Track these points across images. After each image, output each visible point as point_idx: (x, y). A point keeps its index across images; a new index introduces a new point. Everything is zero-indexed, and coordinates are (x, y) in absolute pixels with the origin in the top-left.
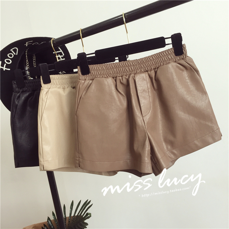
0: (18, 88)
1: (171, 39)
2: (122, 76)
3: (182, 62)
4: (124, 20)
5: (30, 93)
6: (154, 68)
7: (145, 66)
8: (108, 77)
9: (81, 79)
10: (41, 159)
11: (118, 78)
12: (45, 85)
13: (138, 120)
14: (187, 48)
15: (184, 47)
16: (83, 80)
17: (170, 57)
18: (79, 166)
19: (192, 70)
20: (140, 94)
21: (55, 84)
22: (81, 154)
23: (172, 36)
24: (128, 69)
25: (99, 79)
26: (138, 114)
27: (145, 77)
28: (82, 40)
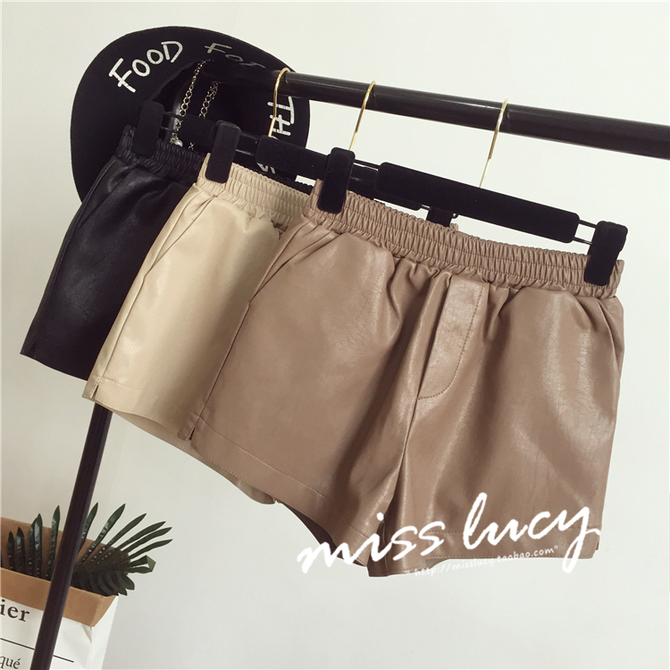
0: (132, 151)
1: (594, 229)
2: (418, 263)
3: (594, 305)
4: (500, 121)
5: (155, 178)
6: (513, 283)
7: (492, 267)
8: (383, 245)
9: (310, 215)
10: (100, 367)
11: (406, 261)
12: (208, 182)
13: (402, 400)
14: (623, 276)
15: (619, 268)
16: (313, 222)
17: (567, 276)
18: (190, 439)
19: (608, 338)
20: (443, 332)
21: (235, 192)
22: (212, 410)
23: (602, 224)
24: (442, 252)
25: (357, 239)
26: (409, 381)
27: (477, 294)
28: (362, 112)
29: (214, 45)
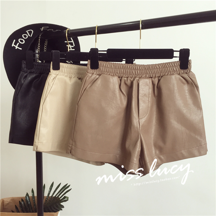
0: (27, 68)
1: (179, 52)
2: (127, 78)
3: (186, 76)
4: (141, 26)
5: (37, 75)
6: (159, 76)
7: (151, 73)
8: (115, 75)
9: (89, 72)
10: (36, 140)
11: (123, 78)
12: (54, 71)
13: (134, 121)
14: (192, 64)
15: (190, 62)
16: (91, 73)
17: (175, 69)
18: (70, 153)
19: (193, 85)
20: (141, 97)
21: (63, 72)
22: (75, 142)
23: (181, 50)
24: (134, 72)
25: (105, 75)
26: (135, 115)
27: (148, 83)
28: (96, 36)
29: (43, 28)
